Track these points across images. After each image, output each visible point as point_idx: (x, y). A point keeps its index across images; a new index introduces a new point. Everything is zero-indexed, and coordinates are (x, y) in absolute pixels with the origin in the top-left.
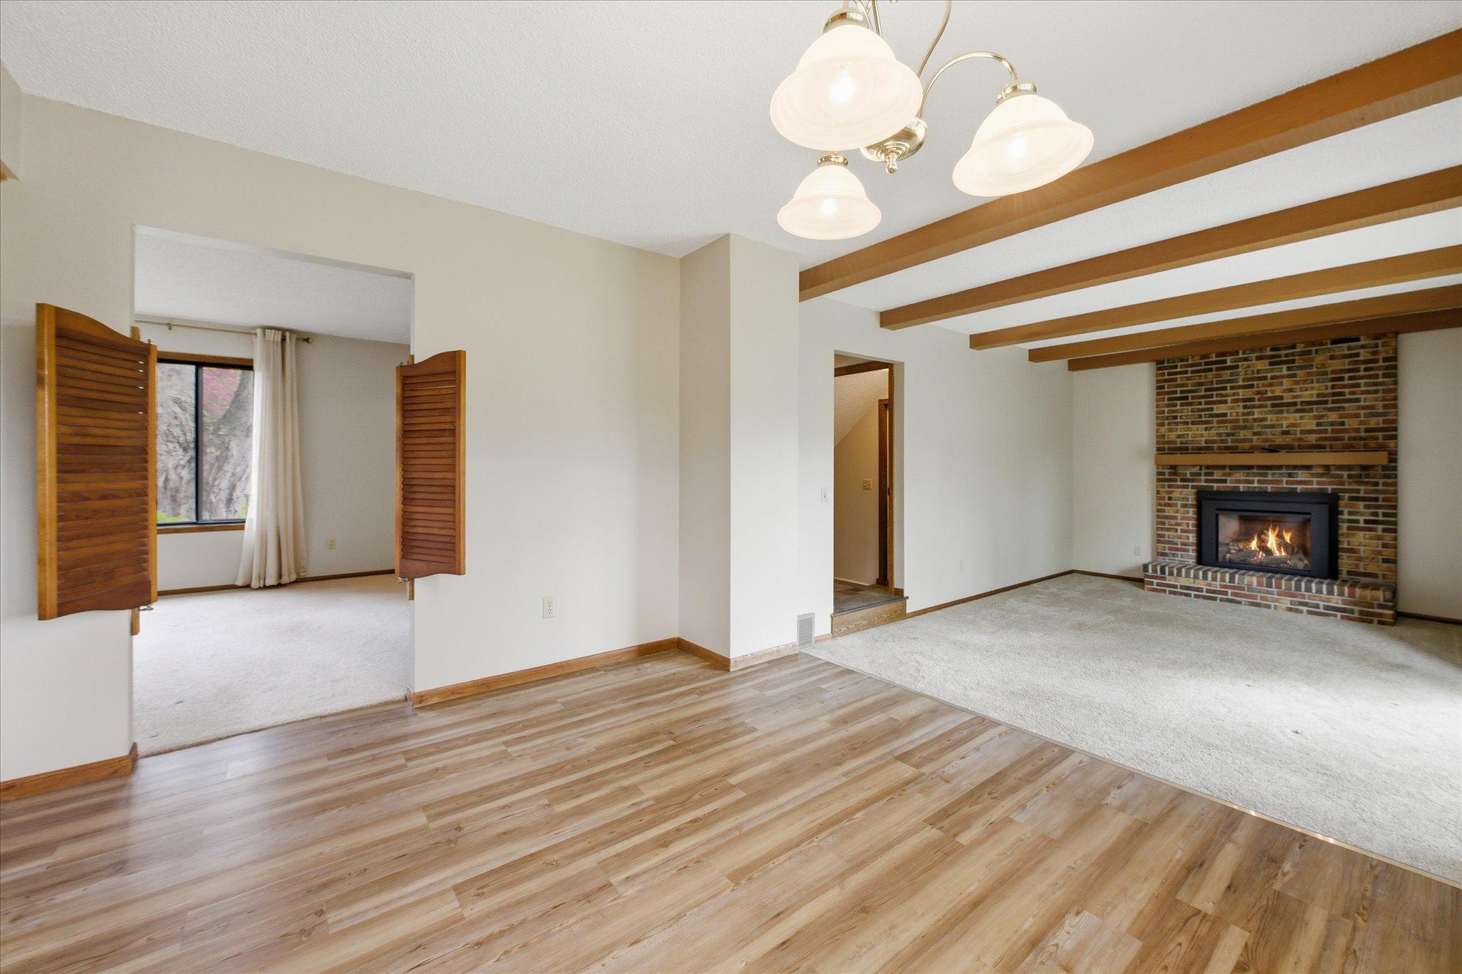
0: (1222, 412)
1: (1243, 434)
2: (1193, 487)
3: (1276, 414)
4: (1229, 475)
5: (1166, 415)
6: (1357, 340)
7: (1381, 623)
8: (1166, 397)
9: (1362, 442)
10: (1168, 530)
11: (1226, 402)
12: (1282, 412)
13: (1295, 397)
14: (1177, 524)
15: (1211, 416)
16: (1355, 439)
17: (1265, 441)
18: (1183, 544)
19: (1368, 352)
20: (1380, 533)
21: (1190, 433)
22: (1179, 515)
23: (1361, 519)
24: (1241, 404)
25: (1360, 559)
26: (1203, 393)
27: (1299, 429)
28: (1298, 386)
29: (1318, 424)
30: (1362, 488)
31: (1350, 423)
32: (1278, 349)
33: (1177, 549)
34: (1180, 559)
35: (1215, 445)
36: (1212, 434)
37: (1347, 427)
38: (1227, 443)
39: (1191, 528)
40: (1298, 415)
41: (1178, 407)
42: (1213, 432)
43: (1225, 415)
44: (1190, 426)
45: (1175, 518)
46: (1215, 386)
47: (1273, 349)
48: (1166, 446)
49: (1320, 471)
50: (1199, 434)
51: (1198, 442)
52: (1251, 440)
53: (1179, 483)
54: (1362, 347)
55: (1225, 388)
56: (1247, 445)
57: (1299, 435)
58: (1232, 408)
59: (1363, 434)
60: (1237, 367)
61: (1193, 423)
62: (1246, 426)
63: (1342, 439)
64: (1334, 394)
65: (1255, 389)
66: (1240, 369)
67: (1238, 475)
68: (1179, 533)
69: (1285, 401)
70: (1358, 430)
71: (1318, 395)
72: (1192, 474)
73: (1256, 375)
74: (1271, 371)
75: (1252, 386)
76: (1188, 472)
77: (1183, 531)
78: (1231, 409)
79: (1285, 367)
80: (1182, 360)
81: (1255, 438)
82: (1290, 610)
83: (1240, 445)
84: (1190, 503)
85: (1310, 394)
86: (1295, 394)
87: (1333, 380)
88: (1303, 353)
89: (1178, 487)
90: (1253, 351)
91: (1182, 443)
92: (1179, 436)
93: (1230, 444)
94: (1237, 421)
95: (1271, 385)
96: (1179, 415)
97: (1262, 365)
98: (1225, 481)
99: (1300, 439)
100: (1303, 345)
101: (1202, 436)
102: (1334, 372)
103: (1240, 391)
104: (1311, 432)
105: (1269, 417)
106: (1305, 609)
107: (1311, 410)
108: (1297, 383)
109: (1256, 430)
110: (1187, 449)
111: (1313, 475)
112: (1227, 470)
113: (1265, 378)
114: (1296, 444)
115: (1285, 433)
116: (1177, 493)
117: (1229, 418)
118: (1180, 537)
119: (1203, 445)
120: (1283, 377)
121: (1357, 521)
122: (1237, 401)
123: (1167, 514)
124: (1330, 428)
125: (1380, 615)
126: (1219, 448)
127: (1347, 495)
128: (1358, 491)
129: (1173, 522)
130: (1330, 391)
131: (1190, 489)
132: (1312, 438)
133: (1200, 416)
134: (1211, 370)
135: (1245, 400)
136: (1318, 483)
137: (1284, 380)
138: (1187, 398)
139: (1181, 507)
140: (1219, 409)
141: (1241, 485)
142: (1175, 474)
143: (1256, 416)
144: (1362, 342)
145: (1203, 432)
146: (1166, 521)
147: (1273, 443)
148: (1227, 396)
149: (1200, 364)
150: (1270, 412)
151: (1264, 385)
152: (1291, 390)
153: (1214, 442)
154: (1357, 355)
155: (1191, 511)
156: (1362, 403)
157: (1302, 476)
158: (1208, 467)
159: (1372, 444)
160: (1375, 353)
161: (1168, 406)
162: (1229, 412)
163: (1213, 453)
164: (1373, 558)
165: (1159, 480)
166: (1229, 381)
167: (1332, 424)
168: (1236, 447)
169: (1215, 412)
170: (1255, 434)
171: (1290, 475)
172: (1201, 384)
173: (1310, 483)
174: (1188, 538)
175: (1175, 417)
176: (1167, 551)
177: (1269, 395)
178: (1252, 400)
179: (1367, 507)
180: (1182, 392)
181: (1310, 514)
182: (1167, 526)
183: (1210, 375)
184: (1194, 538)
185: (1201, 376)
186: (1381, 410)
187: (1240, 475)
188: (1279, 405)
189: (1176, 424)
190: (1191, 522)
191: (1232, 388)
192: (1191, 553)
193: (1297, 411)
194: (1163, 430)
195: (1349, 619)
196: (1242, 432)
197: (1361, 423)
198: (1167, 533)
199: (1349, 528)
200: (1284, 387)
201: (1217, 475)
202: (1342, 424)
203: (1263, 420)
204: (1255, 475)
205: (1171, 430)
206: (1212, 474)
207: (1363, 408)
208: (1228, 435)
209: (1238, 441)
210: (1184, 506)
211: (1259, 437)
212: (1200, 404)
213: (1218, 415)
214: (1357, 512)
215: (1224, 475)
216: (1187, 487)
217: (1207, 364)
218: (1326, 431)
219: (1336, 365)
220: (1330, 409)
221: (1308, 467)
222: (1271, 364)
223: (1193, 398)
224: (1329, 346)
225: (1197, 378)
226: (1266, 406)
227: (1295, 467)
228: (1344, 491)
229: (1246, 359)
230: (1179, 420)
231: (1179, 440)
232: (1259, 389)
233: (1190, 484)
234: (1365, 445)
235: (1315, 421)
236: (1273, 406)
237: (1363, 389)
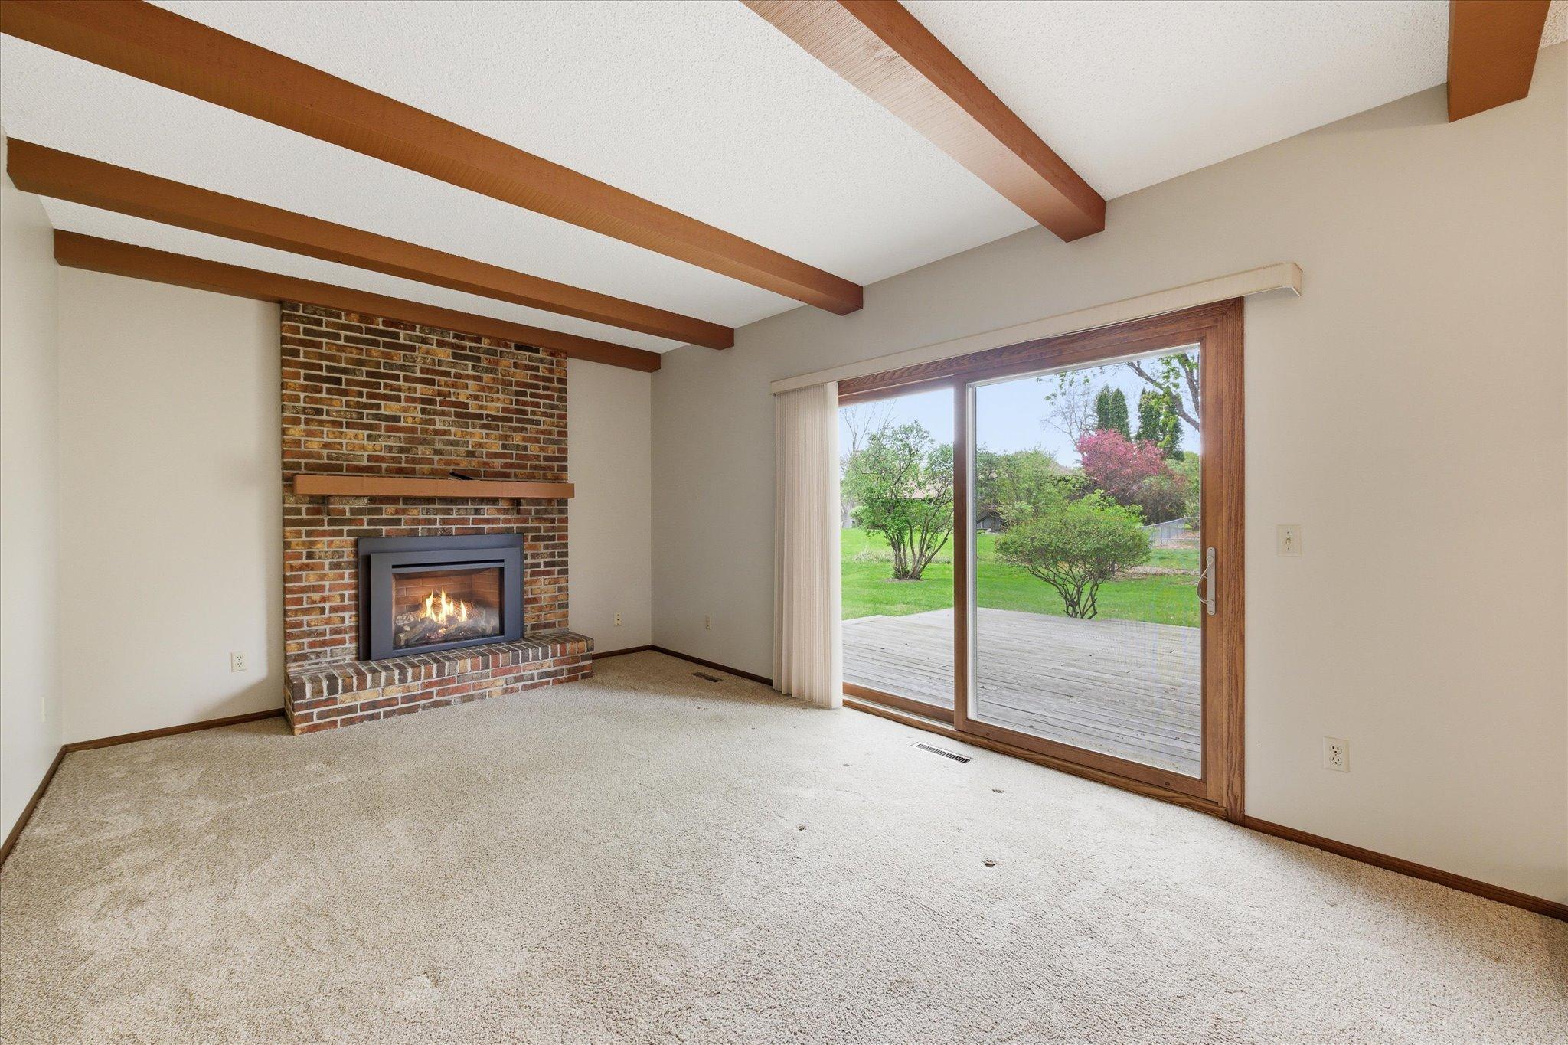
0: (394, 413)
1: (422, 452)
2: (350, 533)
3: (461, 427)
4: (404, 512)
5: (302, 404)
6: (537, 351)
7: (584, 677)
8: (302, 372)
9: (541, 472)
10: (307, 611)
11: (398, 399)
12: (467, 426)
13: (480, 407)
14: (324, 600)
15: (377, 417)
16: (535, 467)
17: (448, 463)
18: (334, 632)
19: (546, 368)
20: (556, 576)
21: (345, 442)
22: (327, 584)
23: (542, 561)
24: (419, 406)
25: (541, 609)
26: (364, 378)
27: (485, 451)
28: (484, 394)
29: (504, 447)
30: (542, 525)
31: (533, 449)
32: (463, 338)
33: (324, 644)
34: (329, 659)
35: (384, 465)
36: (378, 447)
37: (529, 453)
38: (401, 463)
39: (347, 602)
40: (484, 432)
41: (324, 395)
42: (381, 443)
43: (396, 419)
44: (344, 430)
45: (321, 588)
46: (382, 370)
47: (456, 337)
48: (303, 461)
49: (505, 505)
50: (357, 445)
51: (358, 458)
52: (430, 461)
53: (326, 527)
54: (541, 361)
55: (397, 378)
56: (426, 467)
57: (485, 459)
58: (406, 410)
59: (542, 463)
60: (412, 349)
61: (349, 426)
62: (425, 439)
63: (524, 467)
64: (518, 412)
65: (436, 387)
66: (416, 354)
67: (415, 512)
68: (327, 614)
69: (470, 410)
70: (537, 458)
71: (505, 410)
72: (353, 511)
73: (437, 368)
74: (455, 365)
75: (431, 382)
76: (347, 508)
77: (333, 610)
78: (405, 412)
79: (470, 364)
80: (330, 315)
81: (436, 458)
82: (506, 691)
83: (417, 467)
84: (345, 559)
85: (494, 408)
86: (480, 403)
87: (517, 393)
88: (487, 352)
89: (323, 534)
90: (433, 330)
91: (329, 457)
92: (326, 446)
93: (403, 465)
94: (413, 430)
95: (454, 385)
96: (325, 408)
97: (444, 354)
98: (398, 522)
99: (486, 464)
100: (487, 341)
101: (363, 448)
102: (518, 384)
103: (418, 386)
104: (496, 455)
105: (453, 429)
106: (519, 685)
107: (497, 428)
108: (483, 389)
109: (437, 447)
110: (339, 468)
111: (499, 511)
112: (401, 506)
113: (447, 374)
114: (482, 470)
115: (471, 454)
116: (322, 545)
117: (402, 424)
118: (328, 622)
119: (365, 463)
120: (468, 377)
121: (538, 565)
122: (413, 400)
123: (304, 584)
124: (514, 452)
125: (583, 668)
126: (389, 470)
127: (530, 535)
128: (538, 529)
129: (316, 596)
130: (514, 406)
131: (345, 537)
132: (498, 463)
133: (360, 416)
134: (375, 343)
135: (423, 401)
136: (506, 521)
137: (470, 383)
138: (338, 381)
139: (331, 568)
140: (389, 408)
141: (420, 527)
142: (318, 512)
143: (437, 427)
144: (541, 355)
145: (366, 442)
146: (305, 596)
147: (457, 467)
148: (399, 390)
149: (359, 330)
150: (454, 424)
151: (446, 384)
152: (476, 398)
153: (381, 459)
154: (536, 369)
155: (347, 575)
156: (541, 427)
157: (489, 512)
158: (373, 499)
159: (549, 474)
160: (551, 371)
161: (305, 389)
162: (402, 415)
163: (382, 477)
164: (552, 605)
165: (286, 523)
166: (402, 368)
167: (517, 448)
168: (413, 471)
169: (382, 412)
170: (437, 452)
171: (477, 511)
172: (361, 363)
173: (496, 521)
174: (343, 619)
175: (319, 412)
176: (306, 650)
177: (453, 399)
178: (431, 402)
179: (546, 547)
180: (330, 369)
181: (502, 561)
182: (305, 606)
183: (376, 351)
184: (354, 619)
185: (362, 349)
186: (556, 437)
187: (417, 512)
188: (465, 416)
189: (321, 423)
190: (347, 593)
191: (407, 379)
192: (347, 645)
193: (484, 426)
194: (296, 431)
195: (560, 682)
196: (420, 448)
197: (542, 449)
198: (305, 618)
199: (533, 574)
200: (470, 392)
201: (387, 512)
202: (525, 448)
203: (446, 433)
204: (438, 511)
205: (310, 434)
206: (379, 511)
207: (543, 432)
208: (401, 450)
209: (414, 461)
210: (335, 566)
211: (441, 457)
212: (360, 394)
213: (387, 418)
214: (538, 554)
215: (397, 512)
216: (340, 533)
217: (369, 331)
218: (510, 456)
219: (521, 376)
220: (515, 430)
221: (494, 501)
222: (455, 356)
223: (349, 382)
224: (513, 351)
225: (354, 351)
226: (448, 414)
227: (483, 500)
228: (527, 530)
229: (424, 341)
230: (325, 417)
231: (325, 452)
232: (440, 388)
233: (346, 528)
234: (544, 475)
235: (501, 442)
236: (457, 415)
237: (542, 410)
